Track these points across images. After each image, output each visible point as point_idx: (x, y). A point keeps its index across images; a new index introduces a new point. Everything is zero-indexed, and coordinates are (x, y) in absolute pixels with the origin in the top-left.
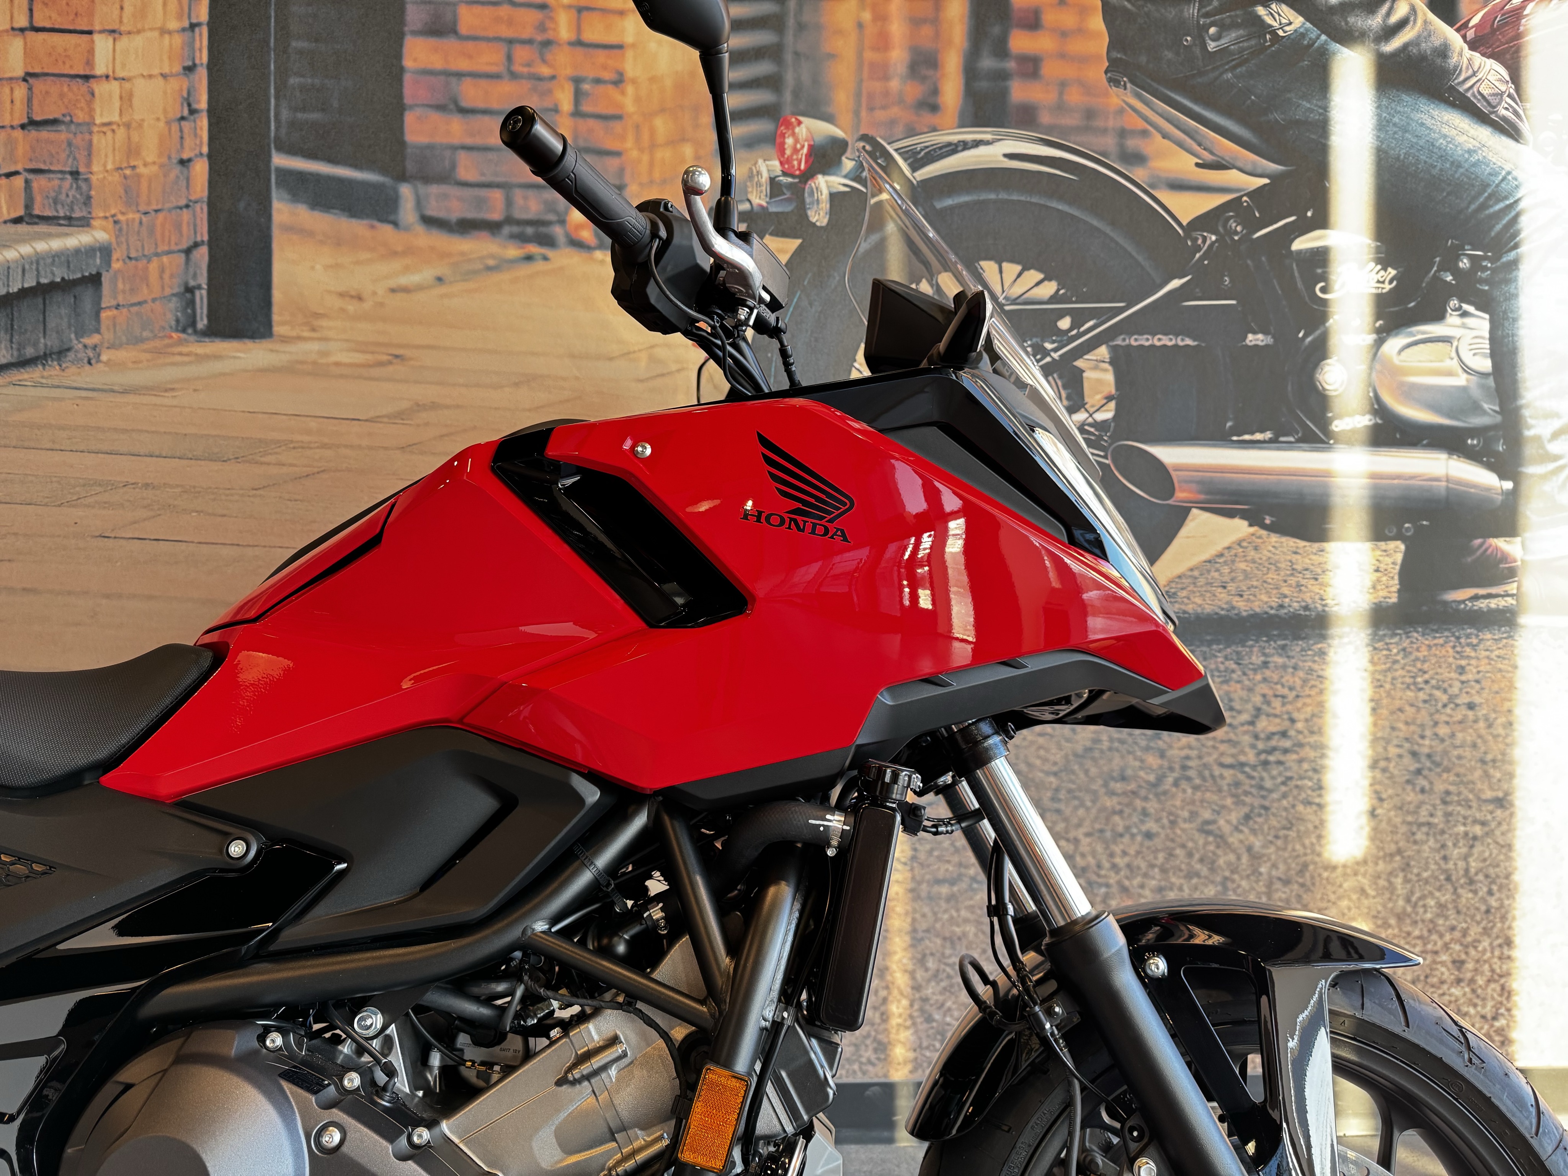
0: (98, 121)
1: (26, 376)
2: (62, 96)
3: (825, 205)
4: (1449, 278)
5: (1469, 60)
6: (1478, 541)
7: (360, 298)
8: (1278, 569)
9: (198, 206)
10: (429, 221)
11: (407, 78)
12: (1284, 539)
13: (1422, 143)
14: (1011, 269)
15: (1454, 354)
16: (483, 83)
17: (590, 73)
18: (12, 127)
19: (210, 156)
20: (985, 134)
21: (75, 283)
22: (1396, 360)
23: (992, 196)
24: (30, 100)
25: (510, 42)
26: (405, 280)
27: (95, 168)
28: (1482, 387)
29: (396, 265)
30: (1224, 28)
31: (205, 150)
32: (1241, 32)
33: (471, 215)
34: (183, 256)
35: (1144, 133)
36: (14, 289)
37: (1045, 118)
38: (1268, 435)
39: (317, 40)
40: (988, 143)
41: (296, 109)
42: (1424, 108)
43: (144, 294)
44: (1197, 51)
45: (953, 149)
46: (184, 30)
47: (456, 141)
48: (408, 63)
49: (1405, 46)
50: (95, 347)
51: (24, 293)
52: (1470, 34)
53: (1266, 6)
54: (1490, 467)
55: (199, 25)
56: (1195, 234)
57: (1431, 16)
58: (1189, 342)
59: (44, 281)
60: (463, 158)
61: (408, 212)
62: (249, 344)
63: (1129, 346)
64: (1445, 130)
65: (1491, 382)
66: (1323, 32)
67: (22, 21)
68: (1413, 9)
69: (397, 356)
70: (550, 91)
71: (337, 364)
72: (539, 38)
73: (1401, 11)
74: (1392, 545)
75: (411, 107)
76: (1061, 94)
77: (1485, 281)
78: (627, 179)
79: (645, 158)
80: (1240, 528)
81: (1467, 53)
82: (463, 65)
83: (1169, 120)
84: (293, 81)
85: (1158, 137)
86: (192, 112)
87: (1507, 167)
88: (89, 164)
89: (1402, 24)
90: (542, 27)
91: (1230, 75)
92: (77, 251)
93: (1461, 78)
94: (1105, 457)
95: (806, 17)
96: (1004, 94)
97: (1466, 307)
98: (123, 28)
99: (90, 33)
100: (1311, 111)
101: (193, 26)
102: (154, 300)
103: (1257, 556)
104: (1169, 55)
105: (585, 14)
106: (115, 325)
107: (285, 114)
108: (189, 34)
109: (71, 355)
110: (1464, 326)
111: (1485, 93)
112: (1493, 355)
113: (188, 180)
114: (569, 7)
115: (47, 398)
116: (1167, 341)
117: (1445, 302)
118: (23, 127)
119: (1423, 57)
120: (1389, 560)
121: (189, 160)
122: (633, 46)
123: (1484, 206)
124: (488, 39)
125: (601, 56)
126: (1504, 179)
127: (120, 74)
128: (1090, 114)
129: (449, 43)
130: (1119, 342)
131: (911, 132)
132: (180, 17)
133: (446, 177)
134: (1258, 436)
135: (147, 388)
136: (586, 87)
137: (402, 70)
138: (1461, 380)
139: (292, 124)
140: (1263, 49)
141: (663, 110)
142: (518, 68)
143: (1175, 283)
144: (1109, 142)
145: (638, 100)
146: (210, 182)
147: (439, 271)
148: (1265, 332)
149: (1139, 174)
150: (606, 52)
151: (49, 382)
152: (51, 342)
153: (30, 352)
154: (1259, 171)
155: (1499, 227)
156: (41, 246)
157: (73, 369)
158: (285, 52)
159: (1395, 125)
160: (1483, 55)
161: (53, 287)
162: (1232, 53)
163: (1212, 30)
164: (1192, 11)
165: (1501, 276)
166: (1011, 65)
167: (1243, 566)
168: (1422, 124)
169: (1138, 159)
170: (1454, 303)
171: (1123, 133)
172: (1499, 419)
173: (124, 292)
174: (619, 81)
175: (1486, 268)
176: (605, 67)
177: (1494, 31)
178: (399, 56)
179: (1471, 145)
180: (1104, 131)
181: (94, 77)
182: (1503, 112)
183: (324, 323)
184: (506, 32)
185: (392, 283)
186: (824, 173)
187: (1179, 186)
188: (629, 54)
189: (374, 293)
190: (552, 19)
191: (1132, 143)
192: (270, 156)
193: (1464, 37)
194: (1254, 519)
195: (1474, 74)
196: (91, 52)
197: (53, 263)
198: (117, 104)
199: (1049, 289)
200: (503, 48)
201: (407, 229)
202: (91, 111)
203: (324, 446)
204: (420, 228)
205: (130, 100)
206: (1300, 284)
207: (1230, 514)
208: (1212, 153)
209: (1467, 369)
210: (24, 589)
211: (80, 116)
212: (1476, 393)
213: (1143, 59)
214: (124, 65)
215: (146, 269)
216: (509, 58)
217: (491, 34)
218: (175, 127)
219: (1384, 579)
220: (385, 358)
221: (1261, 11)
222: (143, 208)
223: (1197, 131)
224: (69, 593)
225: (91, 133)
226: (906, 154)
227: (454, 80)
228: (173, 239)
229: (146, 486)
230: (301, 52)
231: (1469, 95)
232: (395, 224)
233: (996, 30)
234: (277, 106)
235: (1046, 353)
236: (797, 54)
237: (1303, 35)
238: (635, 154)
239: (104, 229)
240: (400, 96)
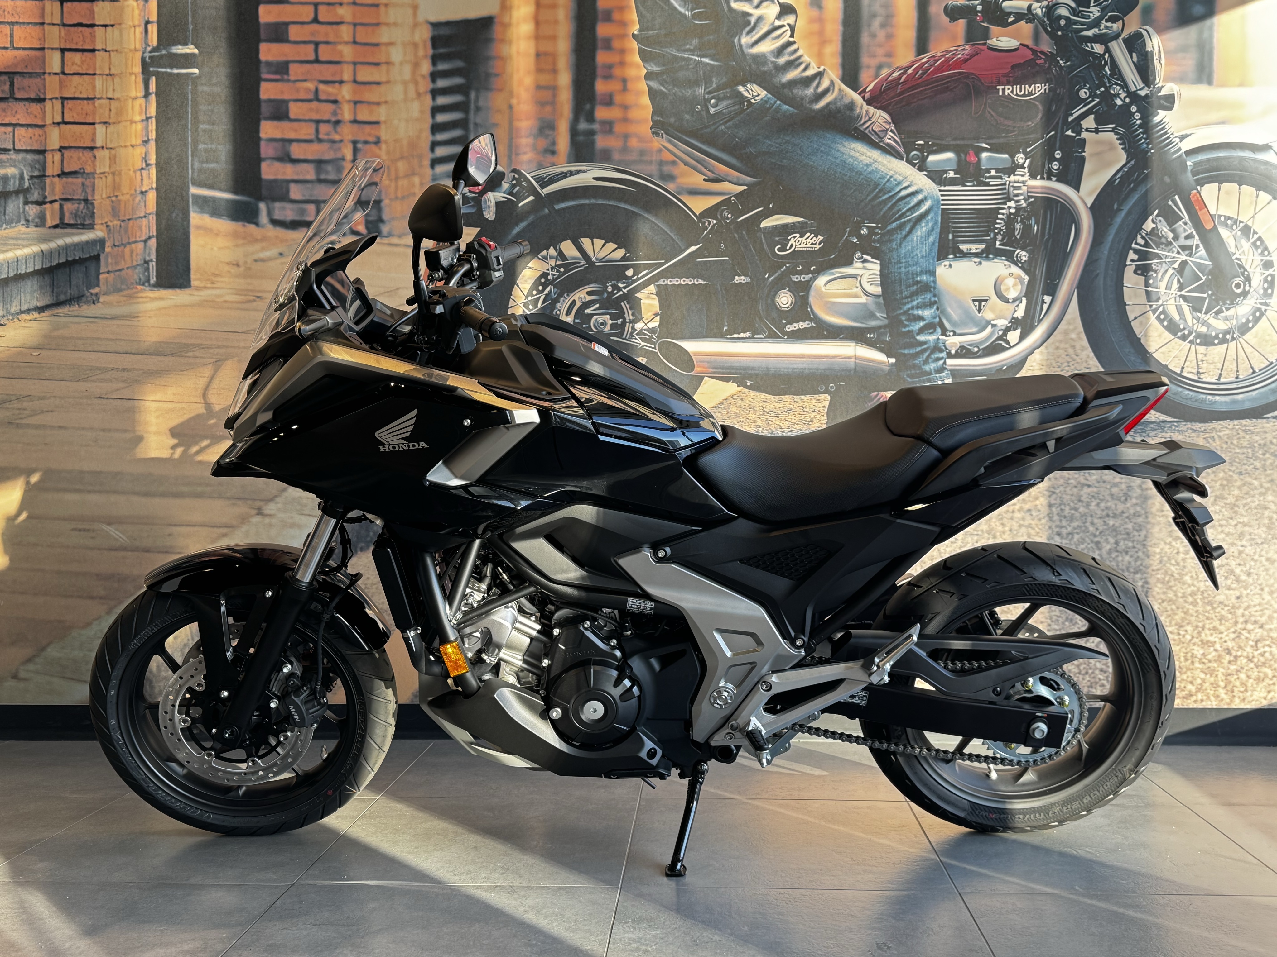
0: (98, 172)
1: (60, 311)
2: (79, 159)
3: (493, 209)
4: (855, 240)
5: (867, 111)
6: (876, 393)
7: (238, 265)
8: (755, 411)
9: (151, 217)
10: (275, 223)
11: (263, 144)
12: (758, 394)
13: (838, 161)
14: (599, 242)
15: (858, 285)
16: (303, 145)
17: (361, 138)
18: (53, 176)
19: (157, 189)
20: (582, 166)
21: (86, 260)
22: (823, 289)
23: (587, 202)
24: (62, 161)
25: (318, 122)
26: (262, 255)
27: (96, 197)
28: (877, 304)
29: (257, 246)
30: (719, 100)
31: (154, 186)
32: (729, 102)
33: (297, 218)
34: (143, 244)
35: (674, 163)
36: (54, 264)
37: (616, 156)
38: (748, 334)
39: (213, 124)
40: (584, 172)
41: (202, 162)
42: (840, 141)
43: (122, 265)
44: (704, 113)
45: (564, 175)
46: (143, 121)
47: (289, 177)
48: (262, 135)
49: (828, 105)
50: (96, 294)
51: (59, 266)
52: (867, 96)
53: (744, 86)
54: (881, 350)
55: (151, 117)
56: (703, 220)
57: (843, 87)
58: (701, 282)
59: (70, 259)
60: (293, 186)
61: (264, 218)
62: (178, 291)
63: (666, 285)
64: (852, 153)
65: (881, 300)
66: (778, 99)
67: (58, 119)
68: (832, 83)
69: (258, 297)
70: (340, 149)
71: (226, 302)
72: (333, 119)
73: (825, 84)
74: (823, 396)
75: (264, 159)
76: (625, 142)
77: (878, 241)
78: (383, 197)
79: (393, 184)
80: (732, 388)
81: (865, 107)
82: (292, 136)
83: (688, 154)
84: (201, 146)
85: (682, 165)
86: (147, 165)
87: (891, 173)
88: (93, 195)
89: (826, 92)
90: (335, 113)
91: (723, 127)
92: (87, 243)
93: (862, 122)
94: (655, 348)
95: (481, 103)
96: (593, 143)
97: (865, 256)
98: (111, 121)
99: (93, 124)
100: (772, 146)
101: (147, 118)
102: (128, 268)
103: (742, 404)
104: (687, 117)
105: (358, 105)
106: (107, 282)
107: (197, 165)
108: (145, 123)
109: (84, 299)
110: (864, 268)
111: (877, 130)
112: (882, 285)
113: (145, 202)
114: (349, 101)
115: (72, 323)
116: (688, 281)
117: (853, 254)
118: (59, 176)
119: (839, 111)
120: (821, 405)
121: (146, 191)
122: (385, 122)
123: (876, 197)
124: (305, 121)
125: (367, 128)
126: (889, 180)
127: (109, 146)
128: (642, 153)
129: (285, 124)
130: (660, 282)
131: (540, 167)
132: (140, 114)
133: (284, 198)
134: (742, 335)
135: (124, 316)
136: (359, 146)
137: (259, 139)
138: (863, 300)
139: (200, 170)
140: (743, 111)
141: (402, 158)
142: (321, 136)
143: (693, 248)
144: (653, 169)
145: (388, 152)
146: (157, 203)
147: (280, 250)
148: (745, 275)
149: (671, 187)
150: (370, 126)
151: (73, 314)
152: (74, 292)
153: (62, 298)
154: (741, 182)
155: (885, 209)
156: (68, 240)
157: (85, 307)
158: (196, 131)
159: (822, 151)
160: (875, 107)
161: (74, 262)
162: (724, 114)
163: (713, 101)
164: (701, 90)
165: (887, 238)
166: (596, 127)
167: (734, 409)
168: (838, 151)
169: (670, 178)
170: (858, 254)
171: (661, 163)
172: (886, 322)
173: (112, 264)
174: (377, 142)
175: (878, 234)
176: (370, 135)
177: (881, 93)
178: (257, 131)
179: (868, 161)
180: (651, 162)
181: (96, 148)
182: (888, 141)
183: (219, 279)
184: (316, 117)
185: (256, 257)
186: (492, 191)
187: (694, 192)
188: (383, 126)
189: (246, 263)
190: (340, 109)
191: (666, 169)
192: (189, 188)
193: (863, 98)
194: (740, 382)
195: (870, 119)
196: (94, 134)
197: (75, 249)
198: (107, 162)
199: (621, 253)
200: (313, 126)
201: (263, 227)
202: (94, 166)
203: (219, 347)
204: (270, 226)
205: (115, 159)
206: (766, 247)
207: (727, 380)
208: (713, 173)
209: (867, 294)
210: (60, 427)
211: (88, 169)
212: (872, 307)
213: (672, 120)
214: (111, 141)
215: (123, 251)
216: (317, 131)
217: (307, 118)
218: (138, 173)
219: (818, 416)
220: (252, 298)
221: (741, 89)
222: (122, 218)
223: (704, 160)
224: (83, 429)
225: (94, 178)
226: (538, 179)
227: (287, 144)
228: (138, 234)
229: (124, 370)
230: (204, 131)
231: (867, 132)
232: (257, 224)
233: (588, 107)
234: (192, 160)
235: (619, 289)
236: (476, 124)
237: (766, 102)
238: (387, 182)
239: (102, 230)
240: (259, 153)
